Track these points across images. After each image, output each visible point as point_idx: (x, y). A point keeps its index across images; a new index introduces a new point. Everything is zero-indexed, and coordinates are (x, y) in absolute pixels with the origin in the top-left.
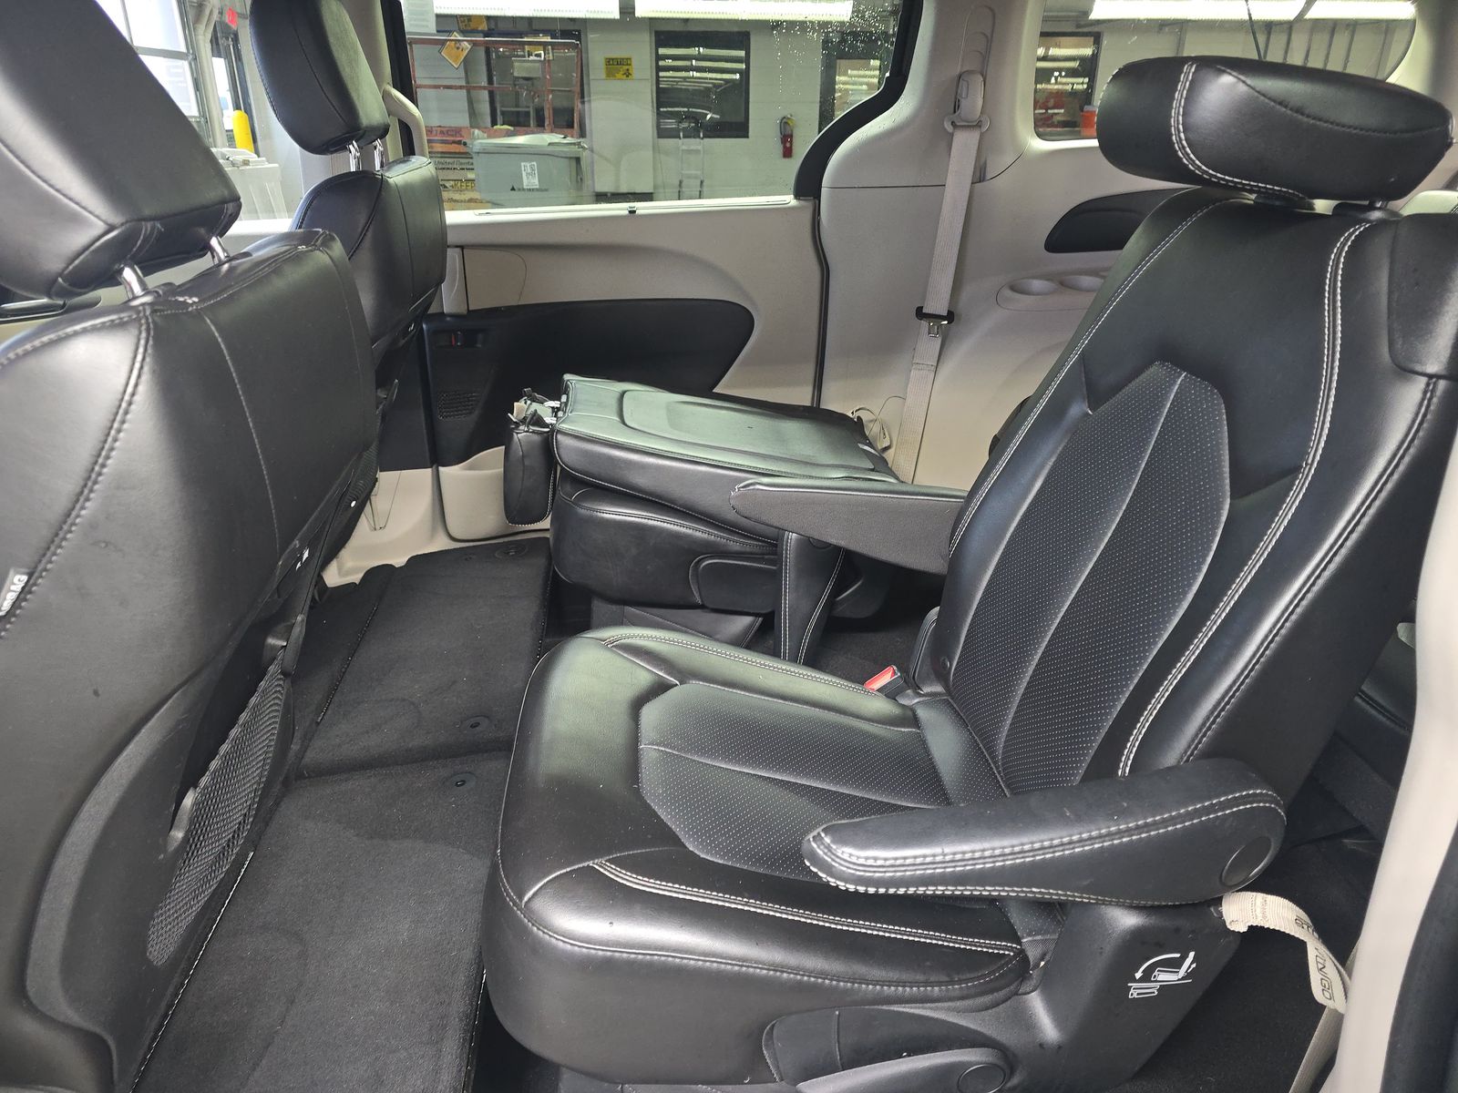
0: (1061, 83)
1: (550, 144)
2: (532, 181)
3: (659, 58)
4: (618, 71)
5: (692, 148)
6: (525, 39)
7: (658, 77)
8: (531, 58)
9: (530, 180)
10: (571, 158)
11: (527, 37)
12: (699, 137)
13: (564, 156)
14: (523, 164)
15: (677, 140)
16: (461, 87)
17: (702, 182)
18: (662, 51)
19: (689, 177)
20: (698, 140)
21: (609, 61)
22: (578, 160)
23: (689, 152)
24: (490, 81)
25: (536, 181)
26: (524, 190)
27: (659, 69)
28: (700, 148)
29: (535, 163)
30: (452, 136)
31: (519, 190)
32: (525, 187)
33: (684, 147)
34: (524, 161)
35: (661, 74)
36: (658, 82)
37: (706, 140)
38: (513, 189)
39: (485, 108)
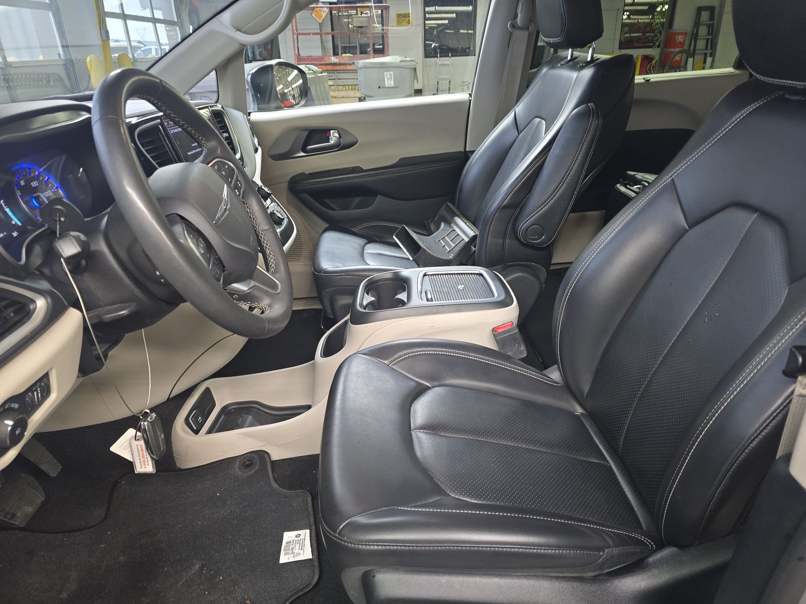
0: (632, 19)
1: (401, 61)
2: (390, 82)
3: (425, 13)
4: (404, 21)
5: (445, 63)
6: (358, 5)
7: (425, 24)
8: (363, 15)
9: (389, 83)
10: (412, 69)
11: (359, 3)
12: (449, 56)
13: (409, 67)
14: (385, 73)
15: (436, 58)
16: (316, 34)
17: (450, 82)
18: (427, 9)
19: (442, 79)
20: (448, 58)
21: (399, 16)
22: (415, 69)
23: (442, 65)
24: (332, 30)
25: (393, 83)
26: (385, 87)
27: (425, 19)
28: (449, 62)
29: (392, 72)
30: (320, 61)
31: (383, 88)
32: (386, 86)
33: (440, 63)
34: (387, 72)
35: (426, 22)
36: (425, 26)
37: (452, 58)
38: (379, 87)
39: (330, 45)
